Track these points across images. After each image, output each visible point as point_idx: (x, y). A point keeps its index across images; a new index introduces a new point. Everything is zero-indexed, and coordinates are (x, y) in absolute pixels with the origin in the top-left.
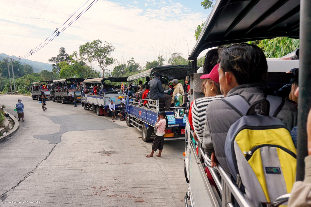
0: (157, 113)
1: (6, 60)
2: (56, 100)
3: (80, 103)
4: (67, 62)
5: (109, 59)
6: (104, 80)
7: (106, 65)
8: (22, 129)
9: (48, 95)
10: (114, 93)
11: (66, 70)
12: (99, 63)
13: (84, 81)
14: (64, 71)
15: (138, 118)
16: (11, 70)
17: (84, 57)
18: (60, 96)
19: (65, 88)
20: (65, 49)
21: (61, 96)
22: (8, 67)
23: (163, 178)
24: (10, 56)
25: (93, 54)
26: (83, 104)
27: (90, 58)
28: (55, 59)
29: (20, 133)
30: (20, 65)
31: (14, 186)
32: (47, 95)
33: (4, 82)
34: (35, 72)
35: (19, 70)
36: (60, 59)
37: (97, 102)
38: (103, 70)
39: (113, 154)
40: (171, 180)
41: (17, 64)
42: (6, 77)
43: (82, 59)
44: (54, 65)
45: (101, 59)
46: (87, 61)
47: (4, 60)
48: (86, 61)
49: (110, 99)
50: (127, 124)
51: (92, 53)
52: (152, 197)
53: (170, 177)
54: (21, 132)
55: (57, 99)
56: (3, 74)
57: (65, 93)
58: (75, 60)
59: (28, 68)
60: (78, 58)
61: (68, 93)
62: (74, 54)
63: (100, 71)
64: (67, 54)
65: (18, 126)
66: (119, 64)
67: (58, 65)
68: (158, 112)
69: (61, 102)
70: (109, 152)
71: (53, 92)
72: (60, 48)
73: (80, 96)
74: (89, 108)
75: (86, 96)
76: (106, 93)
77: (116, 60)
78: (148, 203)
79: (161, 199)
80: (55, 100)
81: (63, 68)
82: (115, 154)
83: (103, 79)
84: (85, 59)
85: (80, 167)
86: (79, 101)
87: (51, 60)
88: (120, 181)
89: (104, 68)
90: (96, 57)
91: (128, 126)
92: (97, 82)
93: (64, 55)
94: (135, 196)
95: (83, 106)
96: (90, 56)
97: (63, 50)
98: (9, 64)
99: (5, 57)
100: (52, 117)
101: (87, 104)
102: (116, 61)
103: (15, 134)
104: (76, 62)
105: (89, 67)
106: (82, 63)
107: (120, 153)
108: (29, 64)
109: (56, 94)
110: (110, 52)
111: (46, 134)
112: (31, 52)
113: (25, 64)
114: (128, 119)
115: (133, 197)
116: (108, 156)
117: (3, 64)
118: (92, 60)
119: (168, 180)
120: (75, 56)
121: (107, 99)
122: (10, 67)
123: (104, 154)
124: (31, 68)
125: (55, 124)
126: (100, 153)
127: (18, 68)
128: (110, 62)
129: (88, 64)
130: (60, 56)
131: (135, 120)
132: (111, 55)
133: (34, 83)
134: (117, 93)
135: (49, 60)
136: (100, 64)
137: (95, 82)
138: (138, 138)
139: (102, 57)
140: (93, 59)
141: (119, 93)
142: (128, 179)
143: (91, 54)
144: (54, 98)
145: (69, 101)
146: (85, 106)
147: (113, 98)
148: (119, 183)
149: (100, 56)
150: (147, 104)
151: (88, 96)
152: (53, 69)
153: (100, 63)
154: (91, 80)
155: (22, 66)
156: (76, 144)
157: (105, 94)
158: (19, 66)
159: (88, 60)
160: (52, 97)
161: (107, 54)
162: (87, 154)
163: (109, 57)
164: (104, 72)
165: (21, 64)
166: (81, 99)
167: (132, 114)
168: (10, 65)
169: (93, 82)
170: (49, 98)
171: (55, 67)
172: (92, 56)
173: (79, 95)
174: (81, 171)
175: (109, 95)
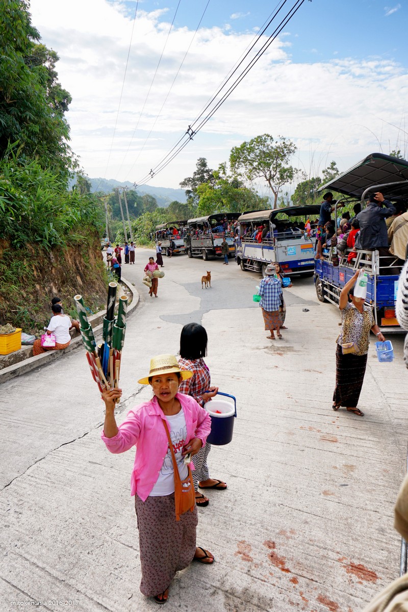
0: (374, 278)
1: (116, 191)
2: (194, 254)
3: (234, 259)
4: (210, 184)
5: (285, 171)
6: (274, 214)
7: (280, 183)
8: (143, 305)
9: (182, 246)
10: (293, 238)
11: (208, 199)
12: (267, 180)
13: (240, 218)
14: (206, 202)
15: (338, 285)
16: (124, 206)
17: (239, 171)
18: (200, 247)
19: (207, 232)
20: (206, 161)
21: (202, 247)
22: (120, 201)
23: (380, 404)
24: (122, 182)
25: (255, 164)
26: (239, 261)
27: (251, 171)
28: (190, 181)
29: (140, 311)
30: (137, 196)
31: (135, 392)
32: (179, 247)
33: (115, 227)
34: (160, 207)
35: (135, 205)
36: (198, 180)
37: (263, 255)
38: (275, 193)
39: (288, 353)
40: (396, 410)
41: (132, 195)
42: (118, 219)
43: (236, 175)
44: (188, 192)
45: (271, 172)
46: (245, 179)
47: (114, 190)
48: (242, 179)
49: (285, 251)
50: (318, 296)
51: (253, 161)
52: (354, 436)
53: (395, 404)
54: (142, 309)
55: (196, 252)
56: (113, 214)
57: (208, 242)
58: (224, 179)
59: (149, 200)
60: (227, 175)
61: (213, 240)
62: (220, 168)
63: (268, 196)
64: (210, 169)
65: (138, 300)
66: (305, 179)
67: (195, 190)
68: (377, 275)
69: (201, 258)
70: (282, 349)
71: (188, 240)
72: (198, 160)
73: (233, 246)
74: (250, 266)
75: (243, 245)
76: (279, 240)
77: (300, 170)
78: (346, 445)
79: (372, 442)
80: (192, 254)
81: (203, 196)
82: (292, 353)
83: (272, 212)
84: (240, 175)
85: (231, 371)
86: (232, 254)
87: (184, 184)
88: (297, 400)
89: (277, 188)
90: (261, 169)
91: (321, 300)
92: (261, 218)
93: (205, 172)
94: (323, 430)
95: (238, 264)
96: (251, 167)
97: (203, 163)
98: (121, 196)
99: (115, 186)
100: (189, 284)
101: (245, 261)
102: (300, 173)
103: (134, 313)
104: (226, 183)
105: (248, 190)
106: (236, 184)
107: (301, 351)
108: (151, 194)
109: (194, 244)
110: (287, 156)
111: (179, 314)
112: (152, 173)
113: (145, 195)
114: (319, 287)
115: (319, 431)
116: (279, 356)
117: (113, 197)
118: (254, 176)
119: (389, 409)
120: (221, 172)
121: (280, 251)
122: (123, 201)
123: (272, 352)
124: (154, 199)
125: (193, 297)
126: (266, 350)
127: (134, 201)
128: (287, 175)
129: (247, 184)
130: (198, 174)
131: (334, 289)
132: (288, 162)
133: (158, 226)
134: (299, 237)
135: (180, 184)
136: (270, 183)
137: (259, 218)
138: (338, 324)
139: (271, 167)
140: (256, 172)
141: (303, 237)
142: (312, 399)
143: (251, 164)
144: (191, 251)
145: (215, 254)
146: (242, 264)
147: (292, 247)
148: (296, 404)
149: (268, 165)
150: (354, 259)
151: (246, 246)
152: (187, 200)
153: (269, 180)
154: (251, 216)
155: (140, 198)
156: (225, 331)
157: (276, 240)
158: (136, 198)
159: (246, 177)
160: (187, 250)
161: (282, 160)
162: (243, 350)
163: (286, 167)
164: (276, 196)
165: (139, 195)
166: (234, 252)
167: (326, 278)
168: (122, 198)
169: (254, 219)
170: (183, 251)
171: (190, 195)
172: (254, 168)
173: (232, 243)
174: (233, 377)
175: (284, 243)
